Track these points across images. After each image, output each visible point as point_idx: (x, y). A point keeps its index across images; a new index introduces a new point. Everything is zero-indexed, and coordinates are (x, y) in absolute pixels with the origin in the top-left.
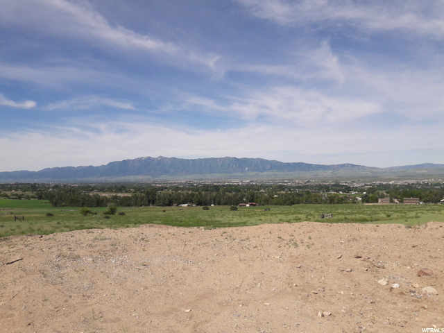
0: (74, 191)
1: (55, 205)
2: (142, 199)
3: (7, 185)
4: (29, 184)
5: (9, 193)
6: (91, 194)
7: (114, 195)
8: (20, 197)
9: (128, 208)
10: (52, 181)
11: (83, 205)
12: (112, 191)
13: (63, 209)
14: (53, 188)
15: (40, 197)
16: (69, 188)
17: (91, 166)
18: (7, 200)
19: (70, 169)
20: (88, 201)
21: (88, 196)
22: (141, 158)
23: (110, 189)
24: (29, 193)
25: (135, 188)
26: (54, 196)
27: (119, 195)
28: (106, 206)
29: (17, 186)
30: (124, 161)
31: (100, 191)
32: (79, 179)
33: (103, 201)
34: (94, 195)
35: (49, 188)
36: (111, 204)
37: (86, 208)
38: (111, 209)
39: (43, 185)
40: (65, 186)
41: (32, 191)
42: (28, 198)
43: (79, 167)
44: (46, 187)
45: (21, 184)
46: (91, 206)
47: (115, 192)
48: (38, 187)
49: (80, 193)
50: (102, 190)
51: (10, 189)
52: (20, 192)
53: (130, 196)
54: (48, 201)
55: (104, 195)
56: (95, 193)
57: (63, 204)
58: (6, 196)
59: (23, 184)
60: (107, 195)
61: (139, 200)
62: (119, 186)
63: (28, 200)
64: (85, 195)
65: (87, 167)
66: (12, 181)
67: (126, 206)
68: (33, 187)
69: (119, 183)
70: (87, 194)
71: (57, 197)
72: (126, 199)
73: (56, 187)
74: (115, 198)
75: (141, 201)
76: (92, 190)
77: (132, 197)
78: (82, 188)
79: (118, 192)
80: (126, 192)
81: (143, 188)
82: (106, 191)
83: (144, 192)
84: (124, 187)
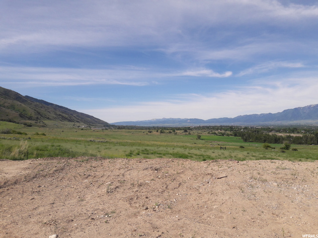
0: (258, 132)
1: (246, 140)
2: (312, 139)
3: (216, 126)
4: (228, 126)
5: (217, 132)
6: (270, 134)
7: (288, 135)
8: (223, 135)
9: (300, 145)
10: (243, 124)
11: (265, 141)
12: (286, 132)
13: (251, 144)
14: (244, 129)
15: (235, 135)
16: (255, 129)
17: (270, 113)
18: (216, 137)
19: (255, 116)
20: (268, 138)
21: (268, 135)
22: (311, 105)
23: (285, 130)
24: (228, 132)
25: (305, 130)
27: (292, 135)
28: (282, 143)
29: (221, 128)
30: (296, 109)
31: (277, 131)
32: (261, 123)
33: (279, 139)
34: (273, 135)
35: (241, 129)
36: (285, 142)
37: (267, 144)
38: (286, 146)
39: (237, 127)
40: (252, 128)
41: (231, 131)
42: (228, 135)
43: (262, 114)
44: (239, 128)
45: (223, 126)
46: (271, 143)
47: (289, 133)
48: (234, 128)
49: (263, 133)
50: (279, 131)
51: (217, 130)
52: (223, 131)
53: (301, 136)
54: (240, 138)
55: (280, 134)
56: (273, 133)
57: (251, 140)
58: (215, 133)
59: (225, 126)
60: (282, 135)
61: (309, 139)
62: (292, 128)
63: (228, 137)
64: (266, 134)
65: (267, 114)
66: (218, 125)
67: (298, 144)
68: (231, 128)
69: (292, 126)
71: (246, 135)
72: (297, 138)
73: (246, 128)
74: (289, 137)
75: (311, 140)
76: (271, 131)
77: (302, 137)
78: (264, 129)
79: (291, 133)
80: (298, 133)
81: (313, 130)
82: (281, 132)
83: (314, 133)
84: (296, 129)
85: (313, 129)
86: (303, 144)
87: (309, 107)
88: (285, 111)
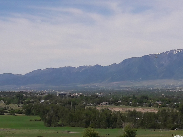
0: (74, 104)
1: (49, 123)
2: (175, 117)
6: (98, 108)
7: (132, 109)
8: (2, 112)
9: (153, 131)
10: (44, 89)
11: (87, 124)
12: (128, 104)
13: (60, 130)
14: (46, 98)
15: (29, 112)
16: (68, 99)
17: (97, 66)
19: (69, 70)
21: (95, 111)
22: (172, 51)
23: (126, 101)
24: (14, 106)
25: (162, 100)
26: (48, 111)
27: (139, 109)
28: (121, 127)
30: (146, 57)
31: (111, 103)
32: (81, 86)
33: (115, 119)
34: (103, 110)
35: (40, 99)
36: (126, 125)
38: (128, 132)
39: (32, 94)
40: (62, 95)
41: (19, 103)
42: (13, 112)
43: (81, 67)
44: (36, 97)
46: (99, 127)
47: (134, 105)
48: (27, 98)
49: (83, 107)
50: (114, 102)
52: (1, 105)
53: (156, 112)
54: (39, 118)
55: (117, 109)
56: (104, 107)
57: (60, 122)
59: (6, 93)
60: (121, 110)
61: (170, 118)
62: (138, 96)
63: (12, 116)
64: (90, 109)
65: (92, 67)
67: (150, 128)
68: (20, 97)
70: (93, 107)
71: (51, 112)
72: (149, 116)
73: (50, 97)
74: (134, 114)
75: (174, 120)
76: (99, 103)
77: (158, 114)
78: (86, 98)
79: (137, 106)
80: (150, 106)
81: (176, 100)
82: (119, 104)
83: (177, 106)
84: (146, 98)
85: (176, 97)
86: (159, 128)
87: (170, 54)
88: (125, 61)
